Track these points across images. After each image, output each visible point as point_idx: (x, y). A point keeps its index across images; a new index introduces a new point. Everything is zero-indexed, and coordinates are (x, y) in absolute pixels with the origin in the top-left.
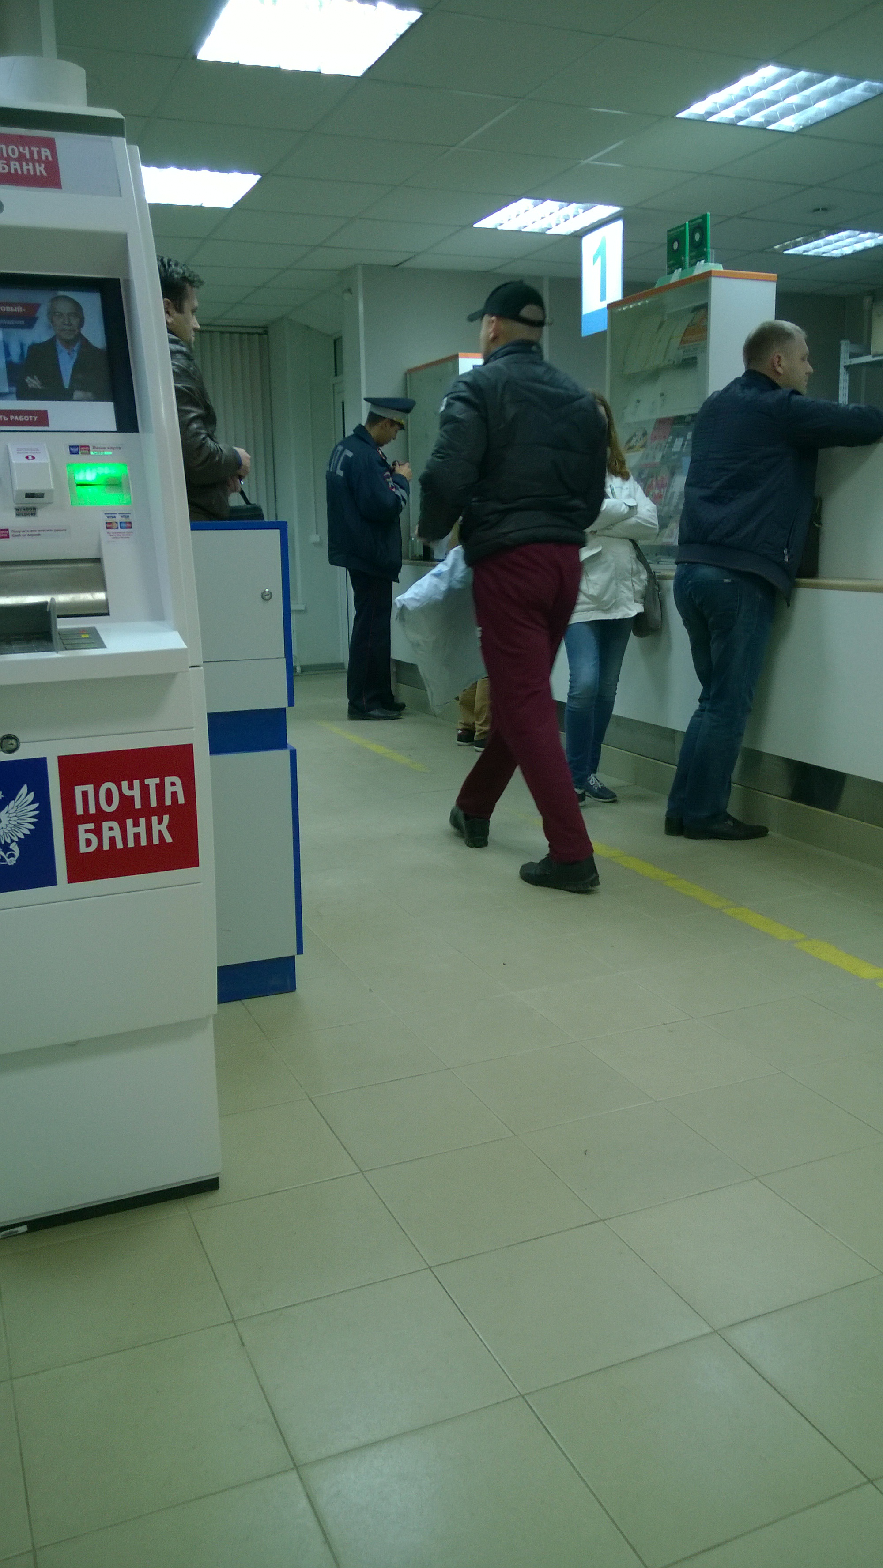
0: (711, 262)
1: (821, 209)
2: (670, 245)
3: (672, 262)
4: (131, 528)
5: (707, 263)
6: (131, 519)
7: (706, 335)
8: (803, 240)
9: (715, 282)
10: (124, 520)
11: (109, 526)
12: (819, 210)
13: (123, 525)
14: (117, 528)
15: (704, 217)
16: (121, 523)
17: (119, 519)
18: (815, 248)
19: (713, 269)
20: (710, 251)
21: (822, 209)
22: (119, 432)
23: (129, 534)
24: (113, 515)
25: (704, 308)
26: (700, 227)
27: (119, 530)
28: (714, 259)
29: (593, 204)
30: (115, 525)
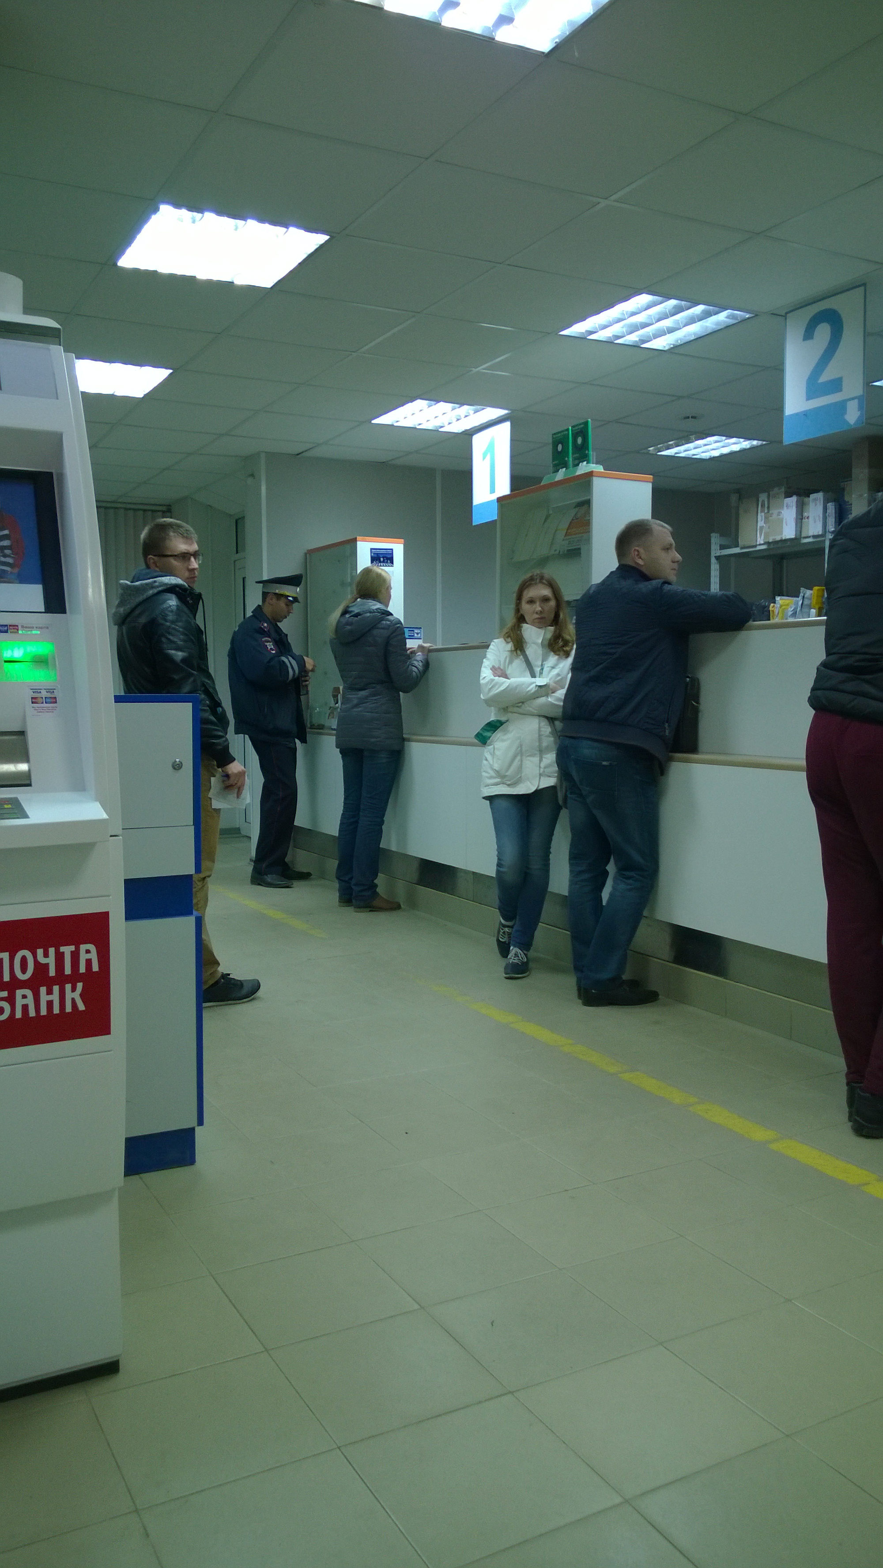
0: (593, 464)
1: (690, 417)
2: (555, 446)
3: (556, 462)
4: (56, 703)
5: (589, 464)
6: (56, 694)
7: (589, 528)
8: (675, 443)
9: (596, 482)
10: (49, 695)
11: (34, 700)
12: (688, 417)
13: (48, 700)
14: (43, 703)
15: (586, 423)
16: (45, 698)
17: (44, 694)
18: (685, 451)
19: (594, 470)
20: (591, 453)
21: (692, 417)
22: (47, 613)
23: (54, 709)
24: (39, 691)
25: (586, 504)
26: (582, 431)
27: (45, 705)
28: (595, 460)
29: (483, 407)
30: (40, 700)
